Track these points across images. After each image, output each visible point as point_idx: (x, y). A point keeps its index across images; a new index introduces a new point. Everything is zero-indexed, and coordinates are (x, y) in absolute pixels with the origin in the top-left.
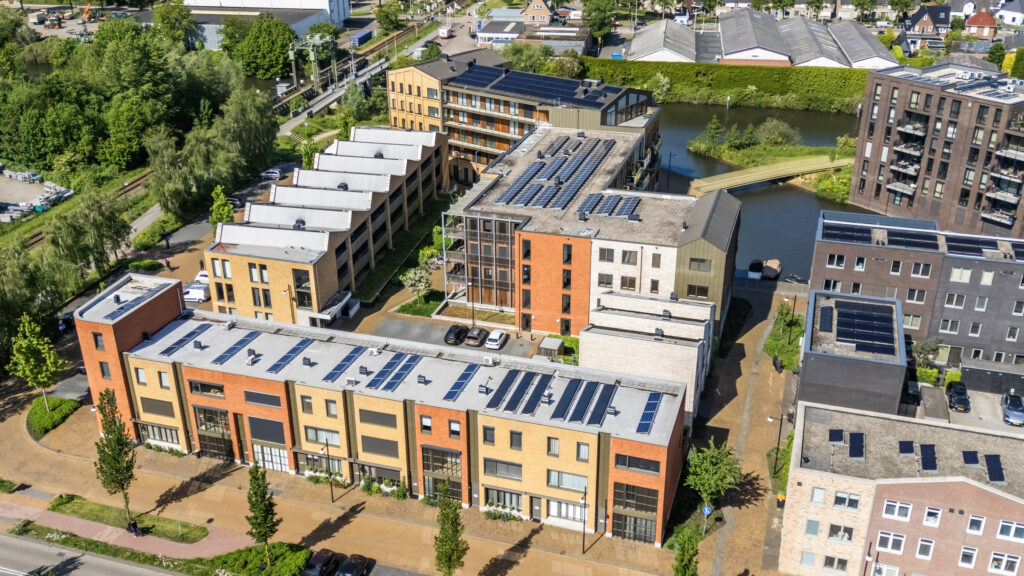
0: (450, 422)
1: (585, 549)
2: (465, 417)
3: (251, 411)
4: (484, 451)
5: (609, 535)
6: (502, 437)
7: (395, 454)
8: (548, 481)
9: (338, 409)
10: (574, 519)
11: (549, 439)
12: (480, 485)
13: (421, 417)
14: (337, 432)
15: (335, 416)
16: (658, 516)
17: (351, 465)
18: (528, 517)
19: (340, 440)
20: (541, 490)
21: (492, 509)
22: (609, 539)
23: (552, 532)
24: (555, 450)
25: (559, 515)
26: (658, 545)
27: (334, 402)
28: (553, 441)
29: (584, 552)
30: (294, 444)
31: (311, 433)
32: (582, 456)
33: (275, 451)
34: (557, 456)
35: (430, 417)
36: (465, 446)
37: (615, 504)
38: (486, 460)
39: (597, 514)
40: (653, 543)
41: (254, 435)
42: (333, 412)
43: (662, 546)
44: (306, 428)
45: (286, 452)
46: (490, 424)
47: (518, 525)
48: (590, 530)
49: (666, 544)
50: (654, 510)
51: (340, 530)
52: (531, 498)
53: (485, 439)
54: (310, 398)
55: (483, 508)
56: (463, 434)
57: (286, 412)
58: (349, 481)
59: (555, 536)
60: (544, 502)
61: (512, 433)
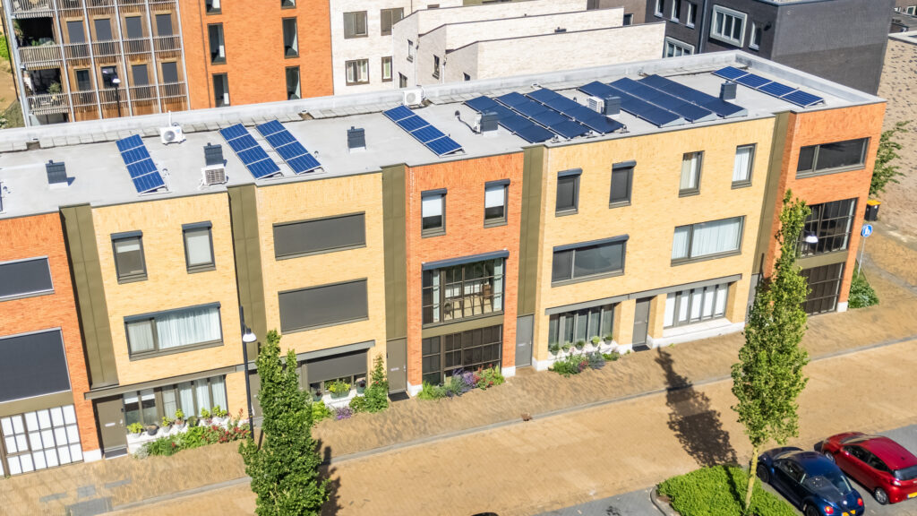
0: (487, 188)
4: (556, 232)
6: (595, 187)
10: (701, 319)
12: (542, 312)
13: (423, 197)
15: (208, 267)
18: (630, 346)
26: (843, 307)
27: (206, 227)
34: (697, 192)
35: (443, 191)
36: (517, 236)
38: (556, 253)
40: (834, 307)
44: (126, 323)
46: (571, 167)
48: (740, 325)
54: (137, 236)
56: (515, 209)
60: (662, 300)
61: (615, 170)
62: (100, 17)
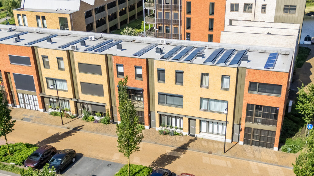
0: (136, 68)
1: (226, 150)
2: (145, 63)
3: (14, 70)
4: (158, 88)
5: (241, 143)
6: (170, 76)
7: (102, 94)
8: (201, 107)
9: (65, 64)
10: (218, 134)
11: (203, 75)
12: (156, 112)
13: (117, 66)
14: (65, 81)
15: (63, 70)
16: (277, 129)
17: (76, 103)
18: (187, 133)
19: (67, 86)
20: (195, 112)
21: (164, 129)
22: (241, 146)
23: (203, 142)
24: (206, 83)
25: (208, 131)
26: (276, 148)
27: (62, 59)
28: (205, 77)
29: (225, 152)
30: (41, 91)
31: (50, 82)
32: (225, 86)
33: (31, 97)
34: (207, 87)
35: (123, 66)
36: (146, 85)
37: (246, 121)
38: (160, 94)
39: (233, 129)
40: (273, 148)
41: (18, 87)
42: (62, 67)
43: (278, 150)
44: (47, 79)
45: (36, 97)
46: (162, 67)
47: (180, 138)
48: (229, 140)
49: (281, 149)
50: (275, 124)
51: (64, 139)
52: (189, 119)
53: (159, 79)
54: (47, 57)
55: (158, 128)
56: (145, 76)
57: (34, 69)
58: (75, 115)
59: (205, 144)
60: (197, 121)
61: (177, 72)
62: (167, 12)
